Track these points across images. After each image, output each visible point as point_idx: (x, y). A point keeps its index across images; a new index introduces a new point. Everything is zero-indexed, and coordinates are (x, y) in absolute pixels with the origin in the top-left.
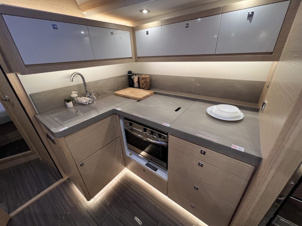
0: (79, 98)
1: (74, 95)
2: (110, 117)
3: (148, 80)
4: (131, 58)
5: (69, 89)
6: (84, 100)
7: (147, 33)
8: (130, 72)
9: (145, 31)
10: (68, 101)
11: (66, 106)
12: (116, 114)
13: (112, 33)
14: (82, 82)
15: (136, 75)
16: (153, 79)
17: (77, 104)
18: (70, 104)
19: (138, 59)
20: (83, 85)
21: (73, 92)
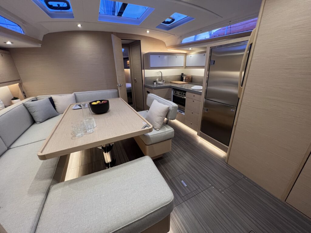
1: (157, 80)
2: (168, 89)
3: (190, 78)
4: (183, 67)
5: (156, 77)
6: (160, 82)
7: (191, 57)
8: (182, 74)
9: (190, 56)
10: (155, 82)
11: (154, 84)
12: (171, 88)
13: (176, 57)
14: (161, 76)
15: (185, 75)
16: (193, 78)
17: (157, 83)
18: (155, 83)
19: (186, 67)
20: (161, 77)
21: (157, 79)
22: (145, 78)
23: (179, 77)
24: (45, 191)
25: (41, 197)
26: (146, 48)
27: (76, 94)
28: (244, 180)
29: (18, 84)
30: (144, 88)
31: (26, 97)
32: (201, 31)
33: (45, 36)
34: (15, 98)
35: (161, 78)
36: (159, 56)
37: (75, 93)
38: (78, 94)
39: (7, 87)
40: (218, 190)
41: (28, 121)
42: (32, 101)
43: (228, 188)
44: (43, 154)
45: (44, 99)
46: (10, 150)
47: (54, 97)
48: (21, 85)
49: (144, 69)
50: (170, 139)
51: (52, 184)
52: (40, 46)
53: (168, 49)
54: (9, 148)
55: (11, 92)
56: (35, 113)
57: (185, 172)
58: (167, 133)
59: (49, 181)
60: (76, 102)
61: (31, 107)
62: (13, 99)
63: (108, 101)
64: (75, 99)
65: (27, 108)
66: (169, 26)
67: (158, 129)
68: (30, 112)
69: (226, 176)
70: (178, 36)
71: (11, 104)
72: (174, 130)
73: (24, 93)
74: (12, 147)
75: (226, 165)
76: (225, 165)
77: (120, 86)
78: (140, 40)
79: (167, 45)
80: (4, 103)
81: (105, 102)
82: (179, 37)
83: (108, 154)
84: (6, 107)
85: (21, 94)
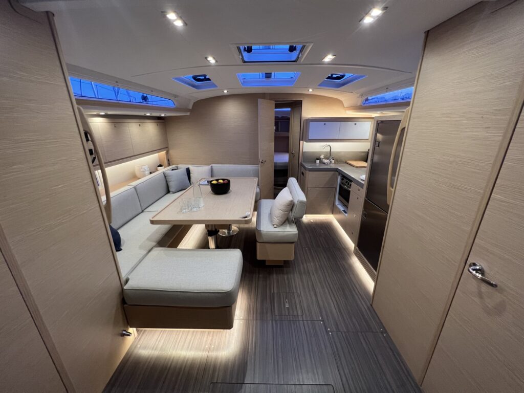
0: (324, 160)
1: (322, 157)
2: (333, 172)
5: (321, 153)
6: (326, 161)
10: (318, 159)
11: (315, 162)
13: (355, 124)
14: (329, 151)
17: (321, 162)
18: (318, 161)
20: (329, 153)
21: (322, 155)
22: (304, 153)
23: (363, 154)
24: (149, 249)
25: (145, 252)
26: (310, 111)
27: (213, 167)
28: (381, 335)
29: (165, 152)
30: (300, 166)
31: (169, 165)
32: (387, 89)
33: (194, 103)
34: (161, 166)
35: (329, 155)
36: (325, 123)
37: (212, 165)
38: (216, 167)
39: (157, 154)
40: (326, 329)
41: (164, 190)
42: (173, 170)
43: (343, 334)
44: (154, 219)
45: (183, 168)
46: (143, 213)
47: (192, 168)
48: (167, 153)
49: (302, 140)
50: (292, 243)
51: (155, 246)
52: (188, 114)
53: (347, 111)
54: (143, 212)
55: (159, 159)
56: (171, 183)
57: (299, 292)
58: (286, 233)
59: (154, 244)
60: (212, 177)
61: (169, 176)
62: (159, 166)
63: (229, 181)
64: (210, 172)
65: (165, 177)
66: (341, 82)
67: (275, 226)
68: (168, 180)
69: (354, 320)
70: (358, 93)
71: (157, 170)
72: (297, 232)
73: (168, 160)
74: (145, 211)
75: (368, 307)
76: (366, 307)
77: (262, 162)
78: (302, 101)
79: (346, 105)
80: (150, 170)
81: (226, 181)
82: (360, 96)
83: (212, 239)
84: (151, 173)
85: (166, 162)
